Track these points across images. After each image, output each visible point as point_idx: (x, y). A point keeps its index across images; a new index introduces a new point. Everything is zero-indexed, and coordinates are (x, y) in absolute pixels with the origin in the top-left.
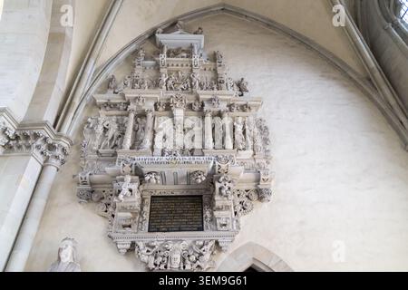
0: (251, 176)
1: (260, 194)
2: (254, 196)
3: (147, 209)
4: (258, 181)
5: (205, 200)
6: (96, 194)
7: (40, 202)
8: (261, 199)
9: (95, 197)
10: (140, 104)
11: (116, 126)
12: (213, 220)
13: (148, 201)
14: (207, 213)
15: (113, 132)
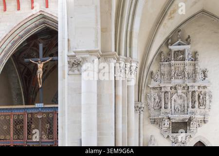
0: (202, 117)
1: (205, 122)
2: (203, 122)
3: (171, 126)
4: (205, 118)
5: (188, 124)
6: (155, 122)
7: (142, 125)
8: (205, 123)
9: (156, 123)
10: (166, 89)
11: (158, 98)
12: (190, 129)
13: (171, 124)
14: (188, 128)
15: (157, 100)
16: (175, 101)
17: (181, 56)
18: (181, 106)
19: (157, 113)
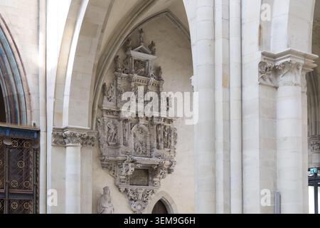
1: (169, 171)
5: (150, 172)
12: (152, 181)
14: (150, 178)
15: (112, 131)
16: (135, 136)
17: (143, 70)
18: (142, 143)
19: (111, 152)
